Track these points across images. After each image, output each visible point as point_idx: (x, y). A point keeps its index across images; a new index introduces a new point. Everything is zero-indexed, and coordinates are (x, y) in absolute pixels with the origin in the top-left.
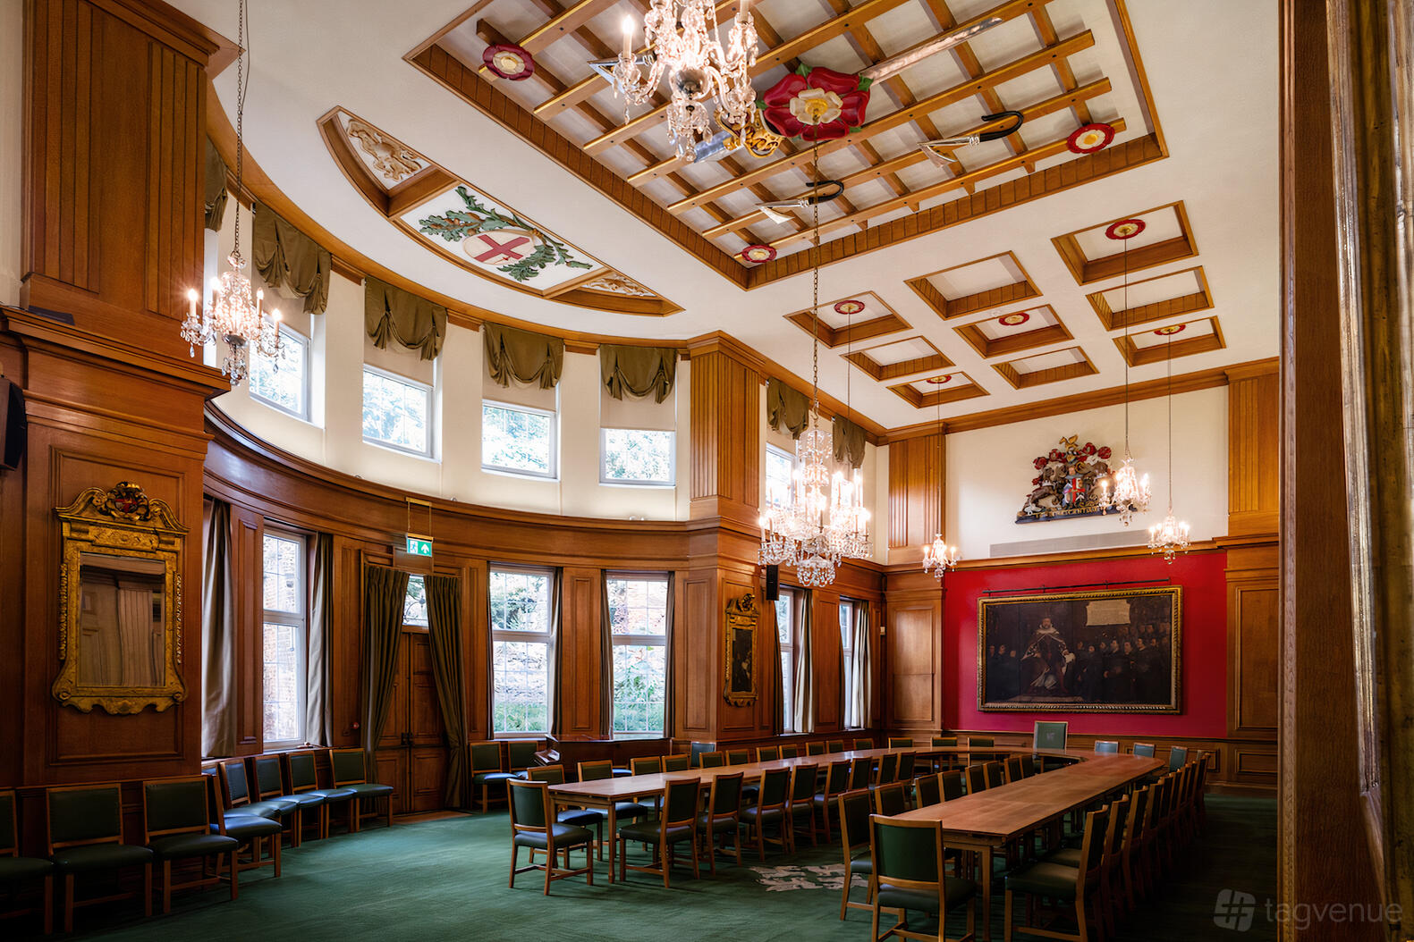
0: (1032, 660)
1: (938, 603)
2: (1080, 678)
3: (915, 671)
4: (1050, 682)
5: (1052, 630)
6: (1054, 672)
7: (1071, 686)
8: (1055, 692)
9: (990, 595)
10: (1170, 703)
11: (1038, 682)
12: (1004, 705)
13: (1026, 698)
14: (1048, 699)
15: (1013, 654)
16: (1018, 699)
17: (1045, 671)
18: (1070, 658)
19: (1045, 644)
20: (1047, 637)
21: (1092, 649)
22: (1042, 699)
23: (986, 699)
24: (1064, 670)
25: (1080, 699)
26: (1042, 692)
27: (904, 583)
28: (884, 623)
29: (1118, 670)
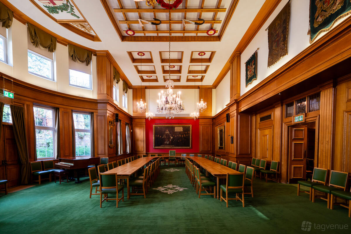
0: (164, 138)
1: (145, 125)
2: (174, 142)
3: (139, 140)
4: (168, 143)
5: (168, 132)
6: (169, 140)
7: (172, 143)
8: (169, 145)
9: (155, 124)
10: (190, 146)
11: (166, 142)
12: (159, 147)
13: (163, 146)
14: (168, 146)
15: (160, 137)
16: (161, 146)
17: (167, 140)
18: (172, 138)
19: (167, 135)
20: (167, 133)
21: (176, 136)
22: (166, 146)
23: (155, 146)
24: (171, 140)
25: (174, 146)
26: (166, 144)
27: (137, 120)
28: (132, 129)
29: (181, 140)
